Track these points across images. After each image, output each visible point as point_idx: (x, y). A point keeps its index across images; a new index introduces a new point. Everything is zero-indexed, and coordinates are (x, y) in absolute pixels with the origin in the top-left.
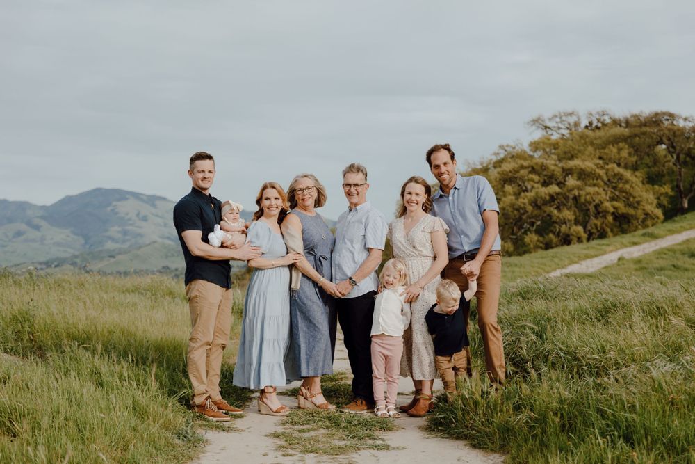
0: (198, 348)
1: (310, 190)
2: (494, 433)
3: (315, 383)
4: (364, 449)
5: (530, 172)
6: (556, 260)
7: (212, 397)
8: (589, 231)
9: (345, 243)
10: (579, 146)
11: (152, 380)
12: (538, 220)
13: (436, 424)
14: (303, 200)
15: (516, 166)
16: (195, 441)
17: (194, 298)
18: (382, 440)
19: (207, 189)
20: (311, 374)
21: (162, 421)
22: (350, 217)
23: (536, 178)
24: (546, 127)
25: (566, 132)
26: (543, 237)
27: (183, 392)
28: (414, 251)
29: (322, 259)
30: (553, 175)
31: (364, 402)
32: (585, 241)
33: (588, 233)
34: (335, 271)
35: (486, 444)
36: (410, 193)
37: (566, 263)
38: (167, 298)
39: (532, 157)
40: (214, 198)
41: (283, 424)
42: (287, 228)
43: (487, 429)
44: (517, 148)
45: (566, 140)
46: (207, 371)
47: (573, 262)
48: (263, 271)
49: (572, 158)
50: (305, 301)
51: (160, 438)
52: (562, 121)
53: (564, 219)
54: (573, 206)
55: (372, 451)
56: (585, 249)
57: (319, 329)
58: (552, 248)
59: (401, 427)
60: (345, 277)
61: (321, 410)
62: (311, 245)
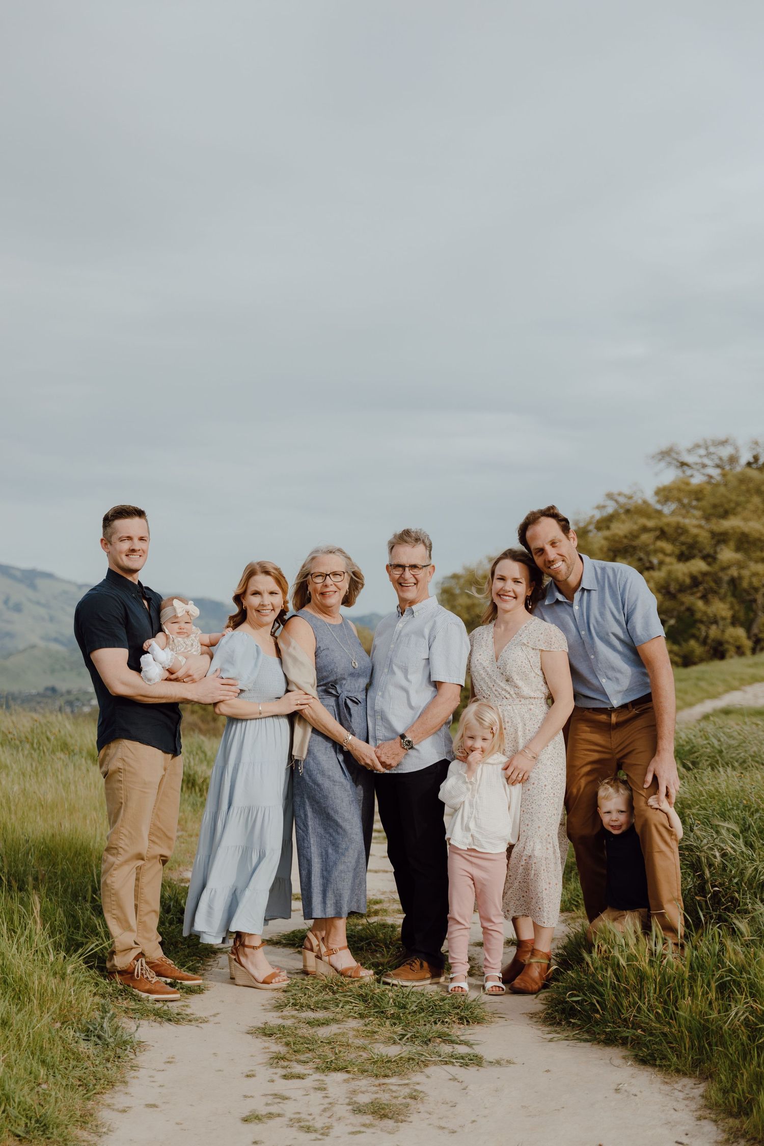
0: (121, 865)
1: (338, 578)
2: (682, 1038)
3: (335, 927)
4: (435, 1063)
5: (658, 538)
6: (703, 684)
7: (147, 954)
8: (756, 635)
9: (394, 673)
10: (738, 496)
11: (35, 922)
12: (671, 617)
13: (563, 1011)
14: (322, 594)
15: (635, 527)
16: (118, 1045)
17: (115, 772)
18: (466, 1043)
19: (135, 571)
20: (330, 912)
21: (55, 1007)
22: (400, 625)
23: (668, 547)
24: (683, 464)
25: (715, 472)
26: (679, 644)
27: (93, 945)
28: (508, 688)
29: (348, 701)
30: (696, 542)
31: (425, 964)
32: (748, 652)
33: (754, 639)
34: (375, 724)
35: (664, 1058)
36: (503, 579)
37: (720, 689)
38: (60, 754)
39: (659, 512)
40: (148, 588)
41: (279, 1007)
42: (288, 644)
43: (666, 1029)
44: (635, 498)
45: (717, 485)
46: (136, 906)
47: (731, 688)
48: (244, 723)
49: (725, 514)
50: (320, 779)
51: (51, 1041)
52: (709, 454)
53: (715, 616)
54: (729, 594)
55: (449, 1068)
56: (750, 666)
57: (344, 830)
58: (695, 664)
59: (498, 1014)
60: (394, 735)
61: (346, 980)
62: (331, 679)
